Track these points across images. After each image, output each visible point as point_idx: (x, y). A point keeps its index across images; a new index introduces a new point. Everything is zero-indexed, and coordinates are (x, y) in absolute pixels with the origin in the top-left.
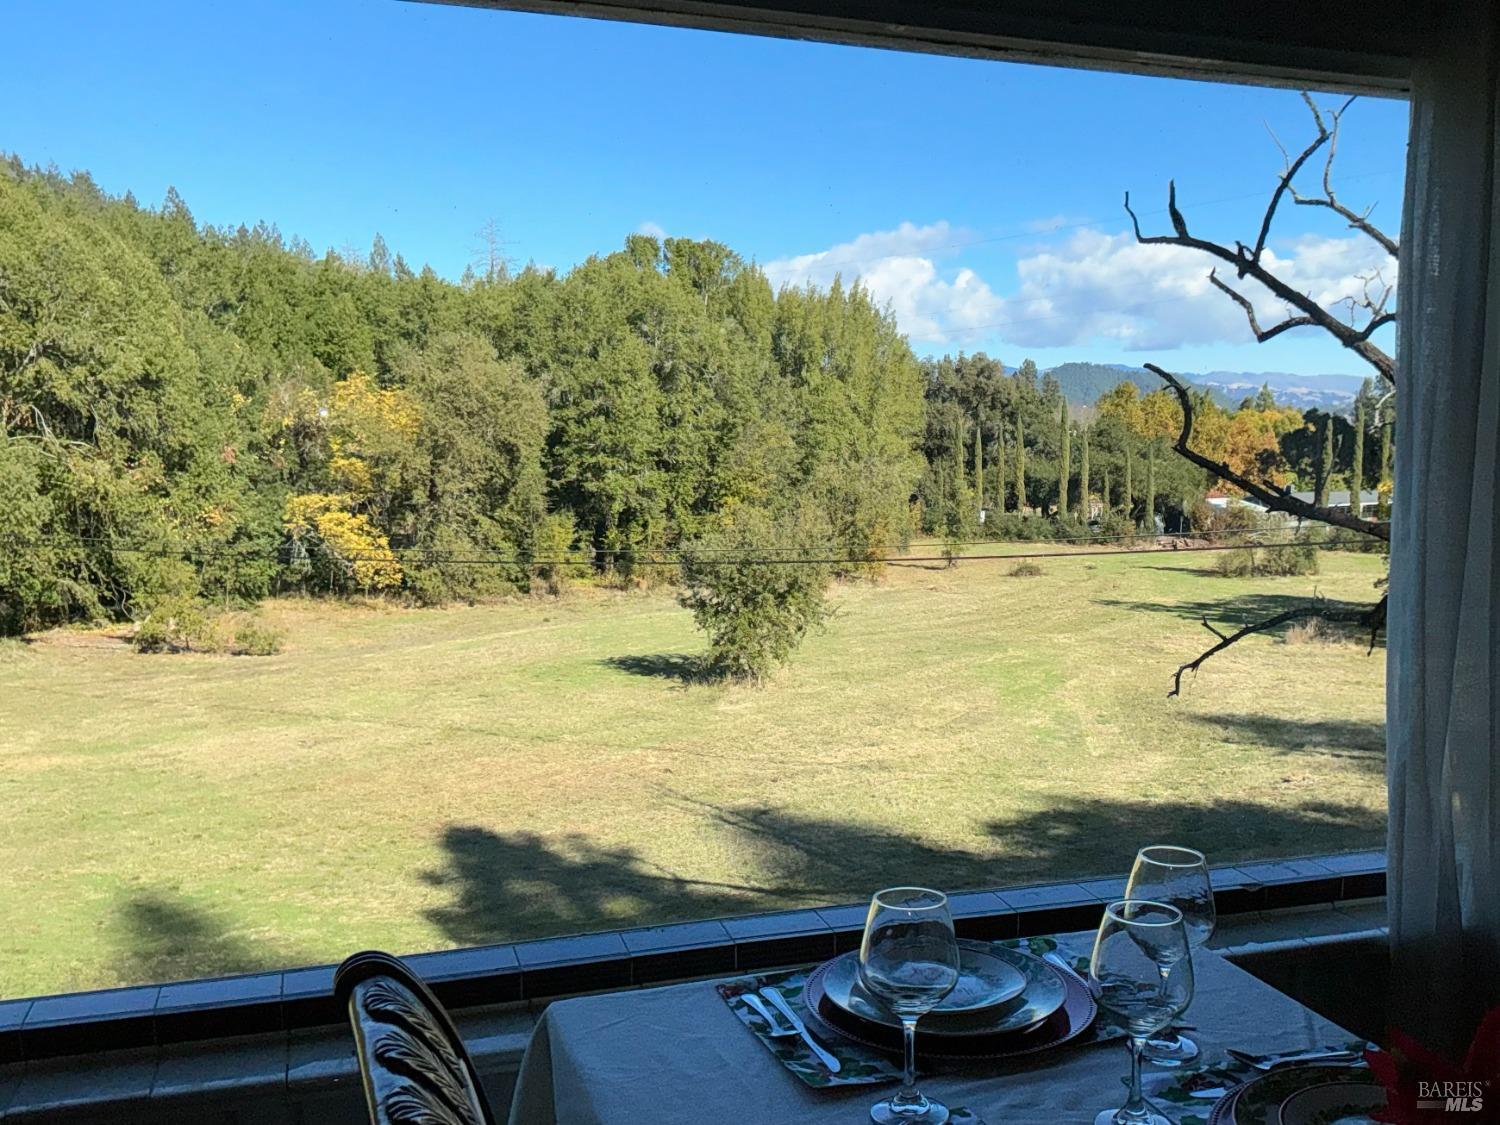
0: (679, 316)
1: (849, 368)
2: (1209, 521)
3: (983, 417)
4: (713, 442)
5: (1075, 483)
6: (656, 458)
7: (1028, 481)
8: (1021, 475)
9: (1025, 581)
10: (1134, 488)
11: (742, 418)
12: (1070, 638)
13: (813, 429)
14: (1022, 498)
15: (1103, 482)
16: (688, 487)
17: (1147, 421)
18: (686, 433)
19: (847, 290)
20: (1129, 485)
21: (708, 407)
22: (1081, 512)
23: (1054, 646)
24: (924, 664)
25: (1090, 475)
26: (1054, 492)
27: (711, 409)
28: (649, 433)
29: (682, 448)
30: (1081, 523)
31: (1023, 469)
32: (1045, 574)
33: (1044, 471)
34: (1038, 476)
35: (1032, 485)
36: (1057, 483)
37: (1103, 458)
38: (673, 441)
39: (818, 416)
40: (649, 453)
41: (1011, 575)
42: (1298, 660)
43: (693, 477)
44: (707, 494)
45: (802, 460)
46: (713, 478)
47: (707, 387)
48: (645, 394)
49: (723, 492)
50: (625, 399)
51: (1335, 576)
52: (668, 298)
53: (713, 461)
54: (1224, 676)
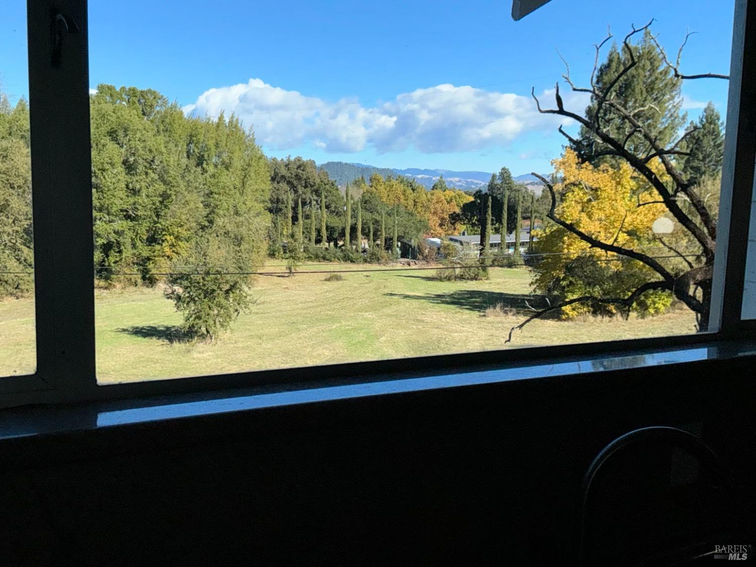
0: (138, 132)
1: (230, 163)
2: (427, 251)
3: (300, 192)
4: (158, 204)
5: (353, 229)
6: (125, 213)
7: (327, 228)
8: (324, 225)
9: (334, 284)
10: (386, 232)
11: (175, 191)
12: (372, 315)
13: (213, 197)
14: (325, 238)
15: (369, 230)
16: (143, 230)
17: (388, 196)
18: (142, 199)
19: (227, 120)
20: (383, 230)
21: (155, 184)
22: (357, 245)
23: (366, 319)
24: (299, 330)
25: (362, 224)
26: (342, 234)
27: (156, 185)
28: (122, 199)
29: (140, 207)
30: (357, 251)
31: (325, 221)
32: (345, 280)
33: (336, 222)
34: (333, 225)
35: (329, 230)
36: (344, 229)
37: (368, 216)
38: (134, 204)
39: (216, 190)
40: (122, 211)
41: (326, 280)
42: (497, 325)
43: (146, 225)
44: (154, 234)
45: (208, 214)
46: (158, 225)
47: (153, 172)
48: (119, 177)
49: (164, 233)
50: (108, 179)
51: (498, 280)
52: (131, 121)
53: (158, 216)
54: (461, 334)
